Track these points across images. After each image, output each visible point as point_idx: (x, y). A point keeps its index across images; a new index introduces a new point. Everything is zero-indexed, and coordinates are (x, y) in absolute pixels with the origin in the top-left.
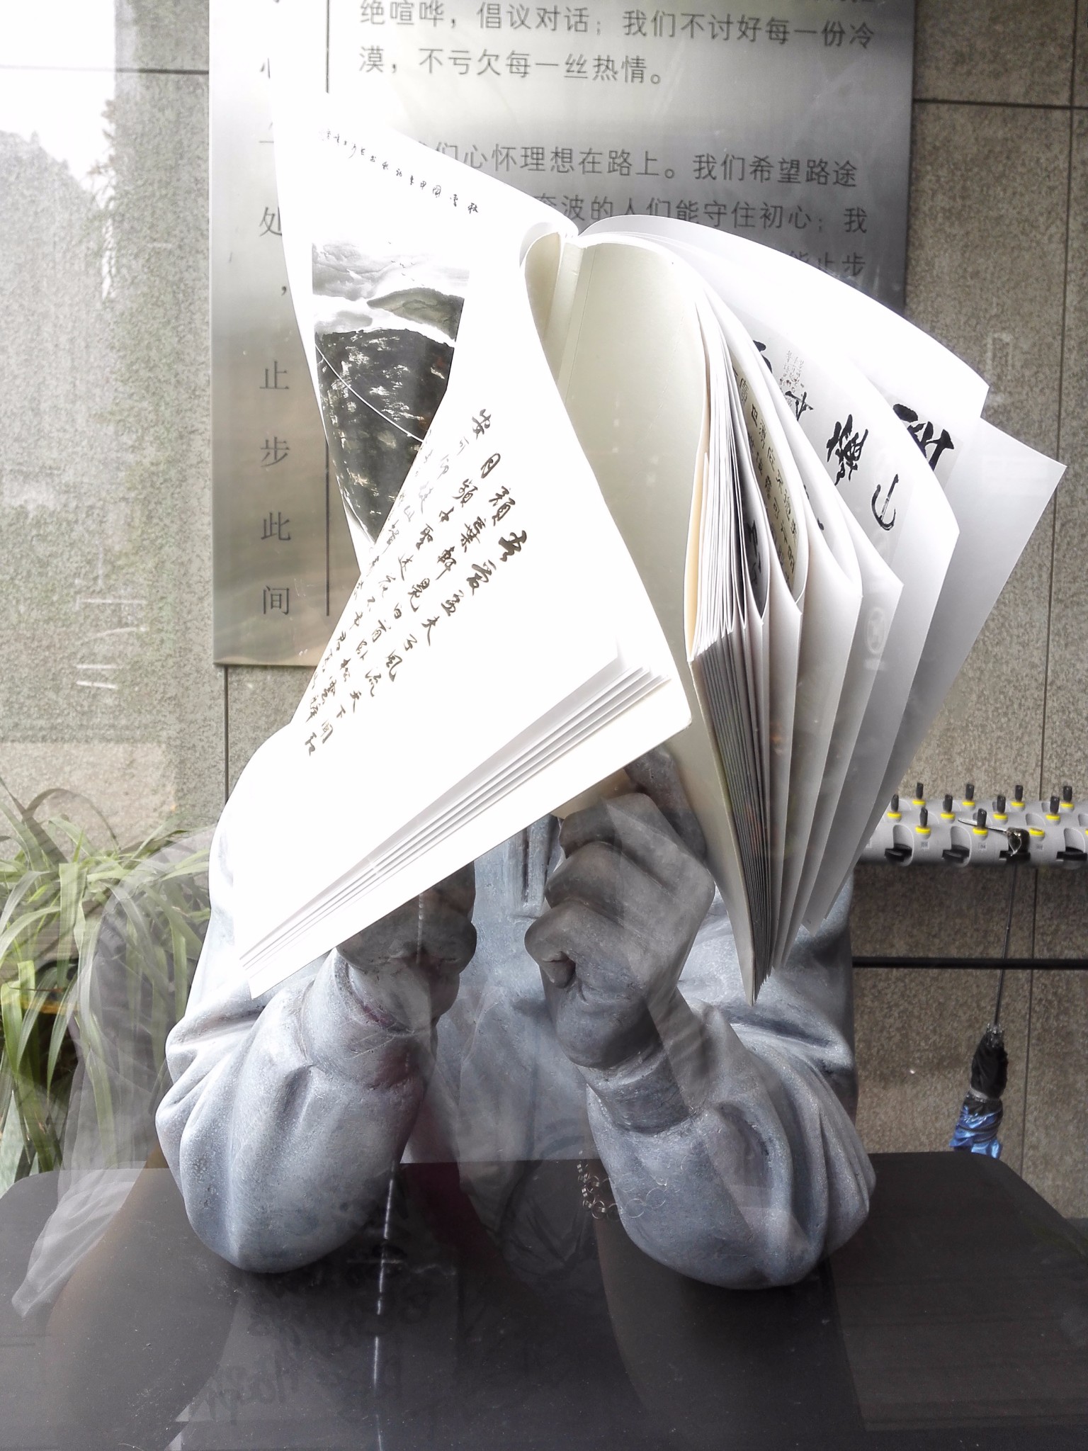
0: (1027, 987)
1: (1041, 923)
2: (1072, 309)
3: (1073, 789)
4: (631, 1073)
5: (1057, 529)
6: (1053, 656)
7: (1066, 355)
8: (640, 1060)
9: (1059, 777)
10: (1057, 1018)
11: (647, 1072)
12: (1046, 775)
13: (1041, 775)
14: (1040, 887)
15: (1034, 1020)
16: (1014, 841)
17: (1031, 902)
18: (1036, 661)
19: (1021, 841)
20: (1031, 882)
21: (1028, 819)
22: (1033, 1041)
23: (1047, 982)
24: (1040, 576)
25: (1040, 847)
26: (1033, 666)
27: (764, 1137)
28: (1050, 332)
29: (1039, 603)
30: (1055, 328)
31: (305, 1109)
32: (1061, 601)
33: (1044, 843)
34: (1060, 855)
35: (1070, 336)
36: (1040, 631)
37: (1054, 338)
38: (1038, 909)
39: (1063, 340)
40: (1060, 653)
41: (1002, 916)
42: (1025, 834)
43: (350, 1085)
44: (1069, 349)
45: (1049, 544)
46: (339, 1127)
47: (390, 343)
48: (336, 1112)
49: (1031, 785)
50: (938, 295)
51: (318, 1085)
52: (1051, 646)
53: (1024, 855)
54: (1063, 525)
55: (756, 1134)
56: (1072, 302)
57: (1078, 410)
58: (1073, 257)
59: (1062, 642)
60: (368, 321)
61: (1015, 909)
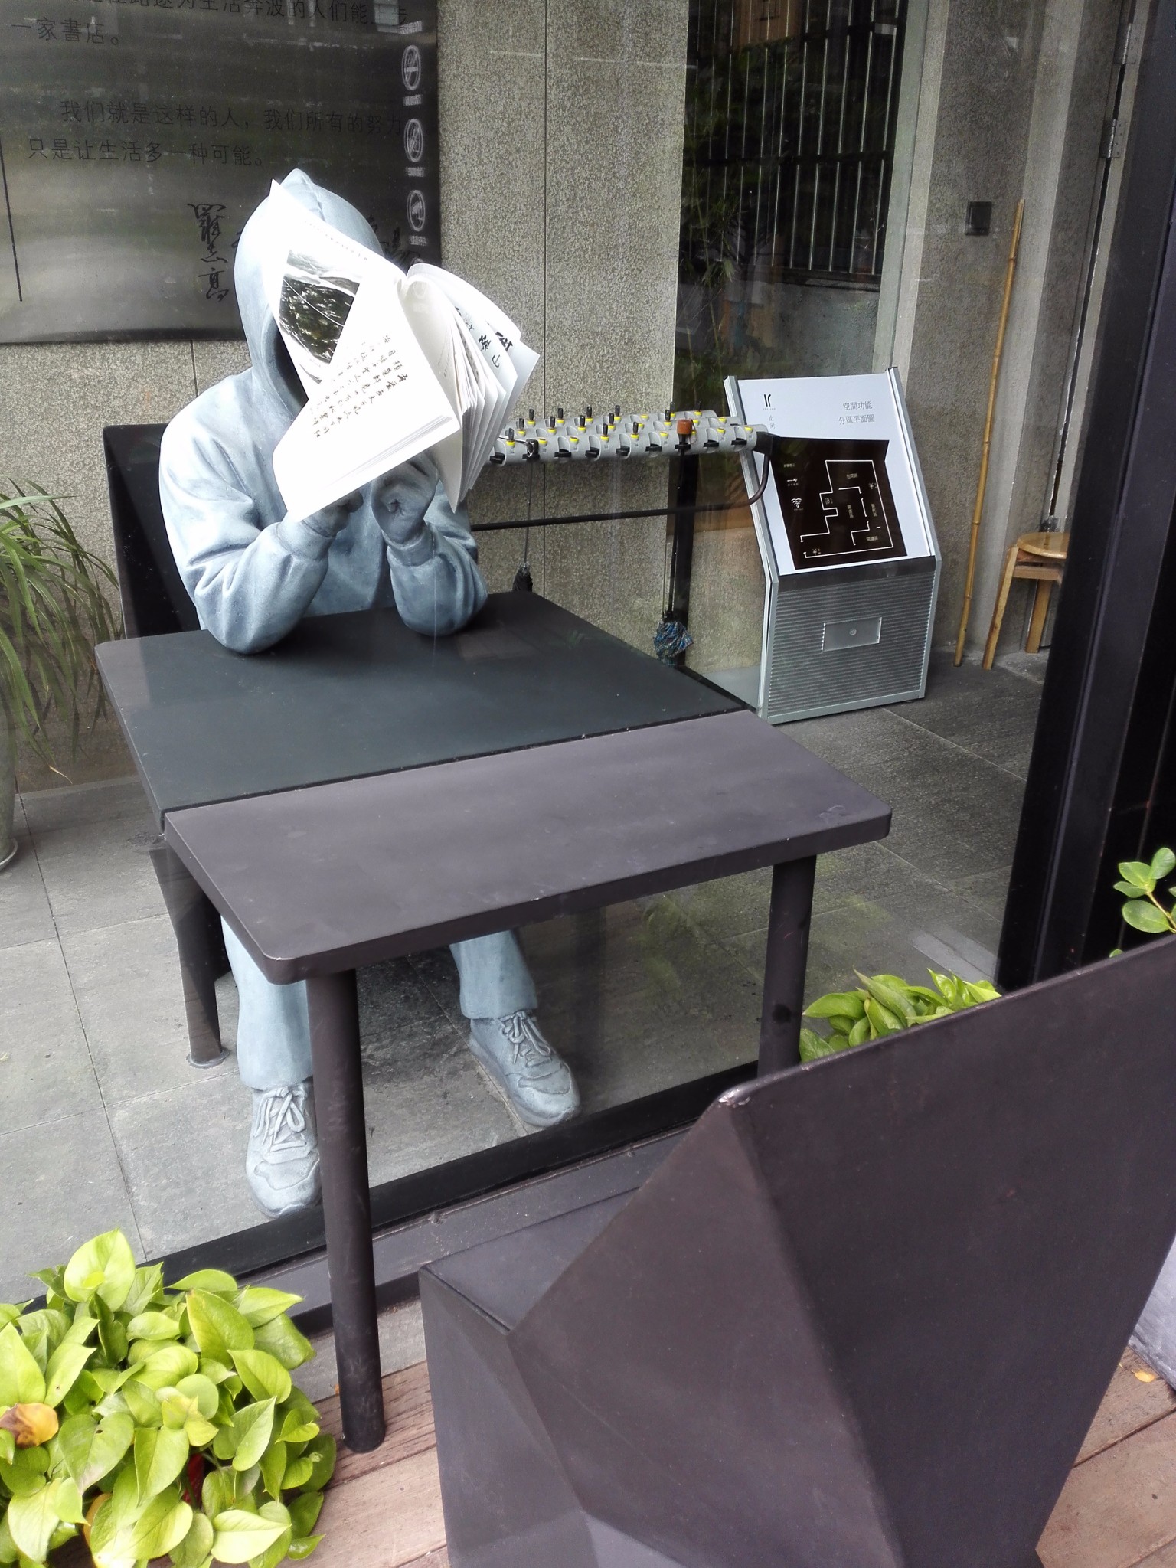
0: (541, 543)
1: (548, 501)
2: (551, 55)
3: (564, 410)
4: (413, 543)
5: (547, 224)
6: (549, 316)
7: (548, 91)
8: (415, 538)
9: (555, 402)
10: (560, 562)
11: (418, 542)
12: (547, 400)
13: (545, 400)
14: (548, 478)
15: (547, 564)
16: (530, 448)
17: (542, 488)
18: (538, 319)
19: (534, 447)
20: (542, 473)
21: (538, 433)
22: (547, 577)
23: (553, 539)
24: (538, 258)
25: (545, 450)
26: (537, 323)
27: (454, 565)
28: (537, 73)
29: (537, 278)
30: (540, 70)
31: (291, 570)
32: (552, 276)
33: (547, 448)
34: (557, 454)
35: (550, 75)
36: (539, 298)
37: (540, 77)
38: (546, 491)
39: (546, 79)
40: (553, 314)
41: (525, 498)
42: (536, 443)
43: (308, 559)
44: (550, 86)
45: (543, 234)
46: (304, 576)
47: (328, 291)
48: (303, 570)
49: (539, 408)
50: (460, 42)
51: (295, 561)
52: (547, 309)
53: (536, 456)
54: (551, 220)
55: (451, 564)
56: (551, 50)
57: (557, 133)
58: (551, 13)
59: (554, 306)
60: (319, 283)
61: (532, 494)
